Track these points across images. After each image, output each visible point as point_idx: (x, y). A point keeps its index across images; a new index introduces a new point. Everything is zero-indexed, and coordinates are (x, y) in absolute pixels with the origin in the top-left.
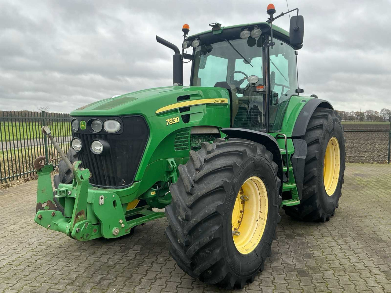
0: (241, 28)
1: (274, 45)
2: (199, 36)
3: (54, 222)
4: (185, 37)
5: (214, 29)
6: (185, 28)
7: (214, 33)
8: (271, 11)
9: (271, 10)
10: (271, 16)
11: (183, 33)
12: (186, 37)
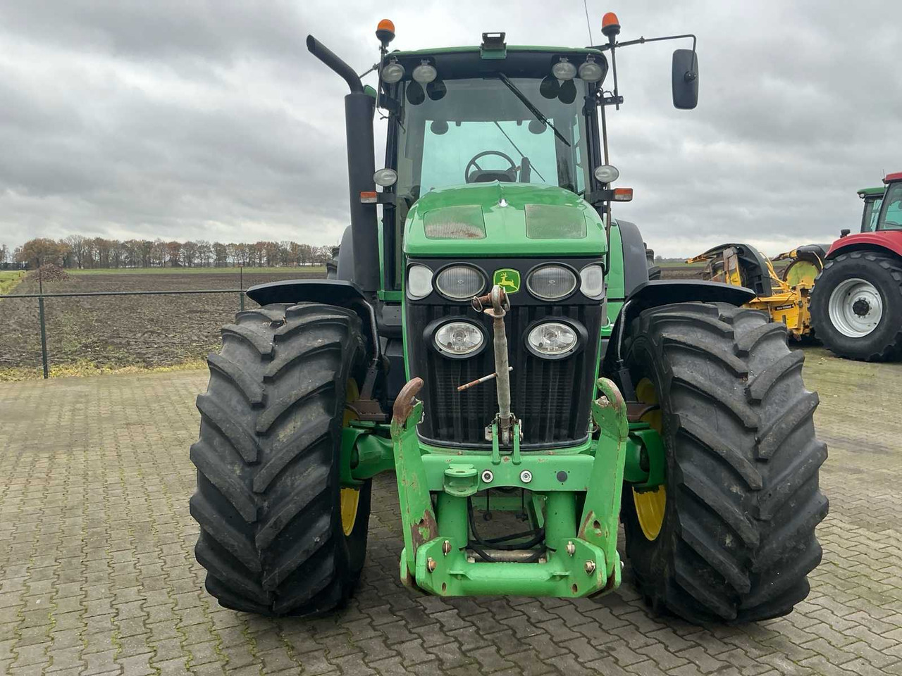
0: (553, 54)
1: (622, 102)
2: (435, 57)
3: (452, 572)
4: (384, 51)
5: (487, 46)
6: (384, 28)
7: (485, 56)
8: (611, 28)
9: (611, 26)
10: (612, 40)
11: (379, 43)
12: (387, 52)
